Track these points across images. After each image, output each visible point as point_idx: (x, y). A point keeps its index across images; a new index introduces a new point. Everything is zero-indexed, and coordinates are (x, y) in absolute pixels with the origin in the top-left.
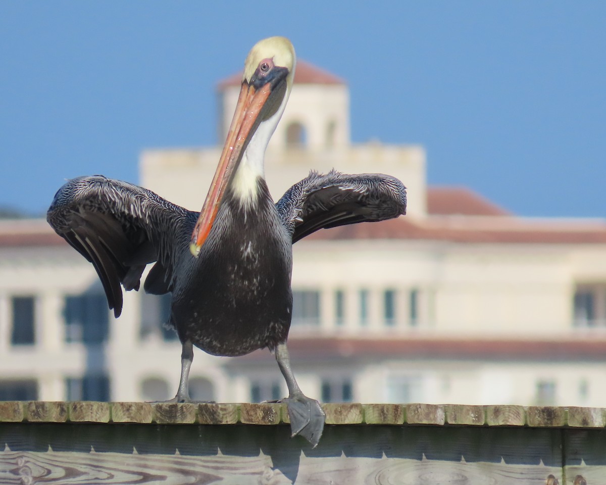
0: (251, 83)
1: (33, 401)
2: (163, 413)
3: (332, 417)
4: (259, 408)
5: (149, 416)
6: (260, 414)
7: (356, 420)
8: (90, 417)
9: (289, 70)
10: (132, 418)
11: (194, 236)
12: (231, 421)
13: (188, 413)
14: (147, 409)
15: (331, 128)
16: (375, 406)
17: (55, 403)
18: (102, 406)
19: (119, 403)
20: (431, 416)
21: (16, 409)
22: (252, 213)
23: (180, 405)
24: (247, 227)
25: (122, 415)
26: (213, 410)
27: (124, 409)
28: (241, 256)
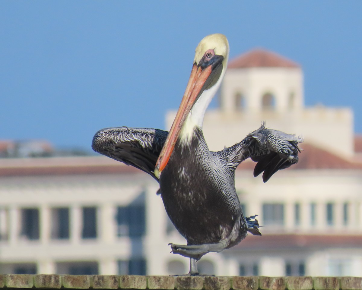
0: (199, 65)
1: (96, 275)
2: (182, 283)
3: (293, 285)
4: (245, 279)
5: (172, 285)
6: (245, 283)
7: (308, 287)
8: (133, 285)
9: (224, 57)
10: (161, 286)
11: (158, 165)
12: (226, 288)
13: (198, 283)
14: (171, 280)
15: (291, 97)
16: (320, 278)
17: (110, 277)
18: (141, 278)
19: (153, 276)
20: (358, 285)
21: (85, 280)
22: (186, 149)
23: (193, 277)
24: (182, 157)
25: (155, 284)
26: (214, 281)
27: (156, 280)
28: (179, 176)
